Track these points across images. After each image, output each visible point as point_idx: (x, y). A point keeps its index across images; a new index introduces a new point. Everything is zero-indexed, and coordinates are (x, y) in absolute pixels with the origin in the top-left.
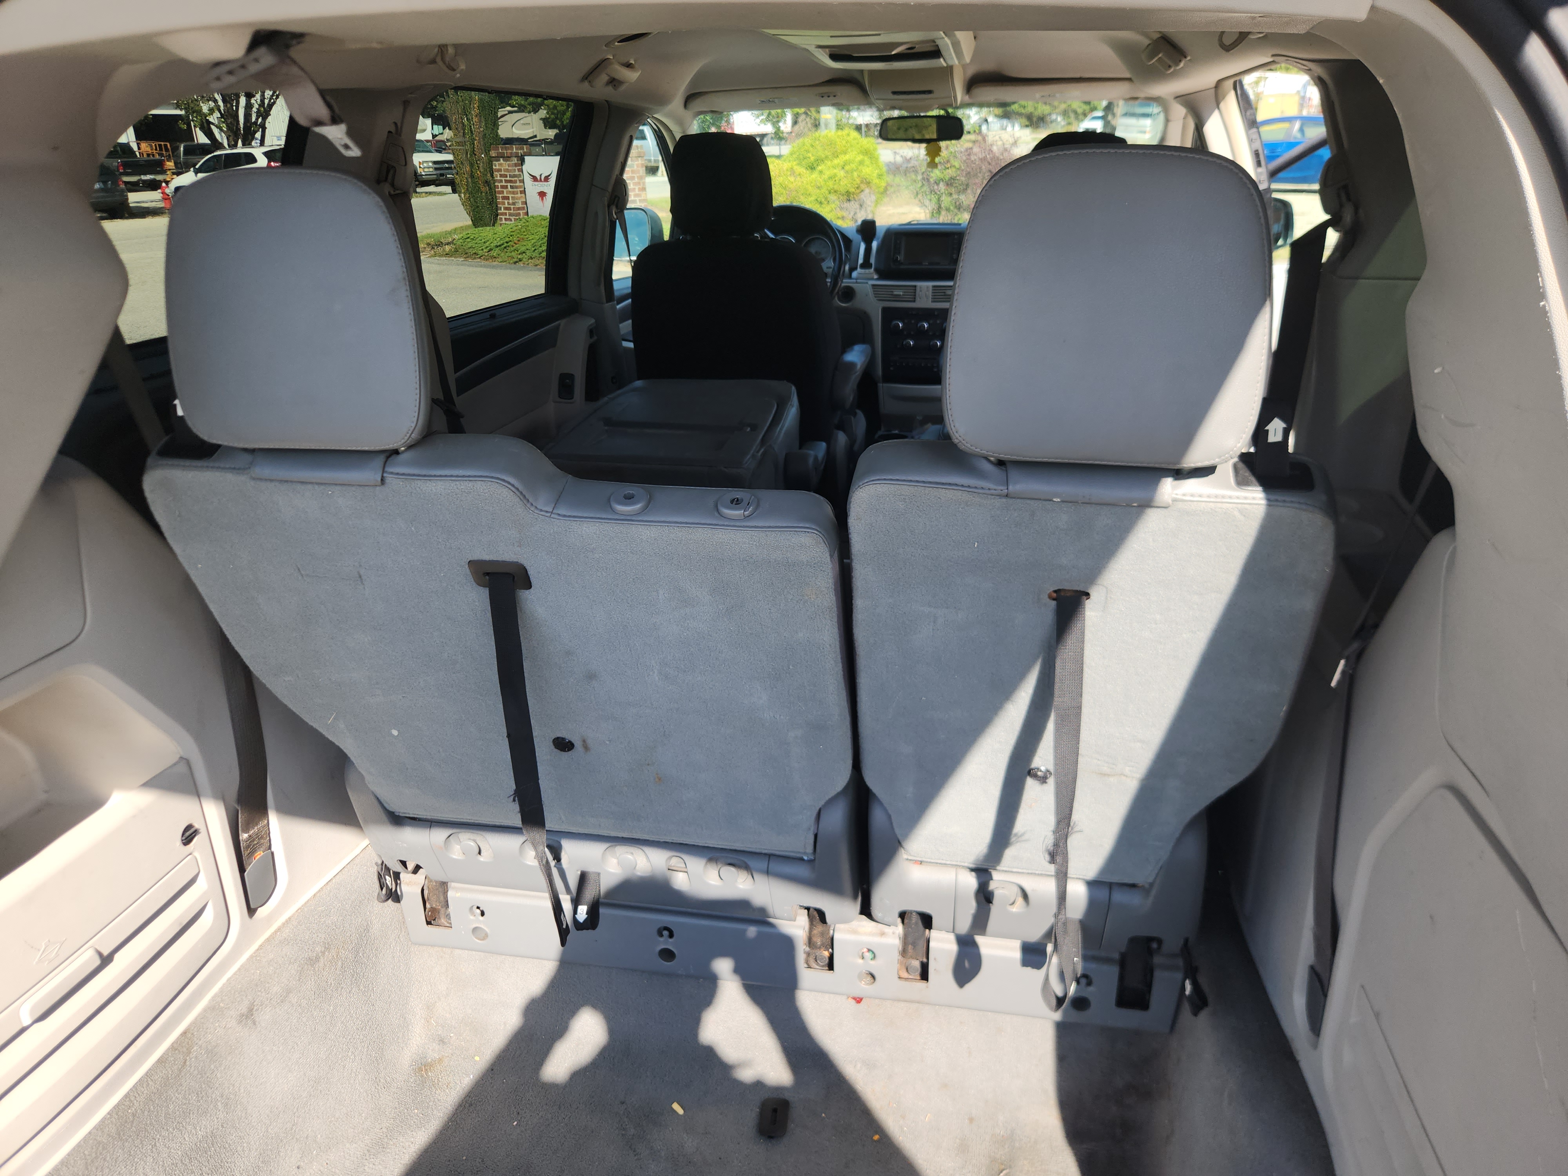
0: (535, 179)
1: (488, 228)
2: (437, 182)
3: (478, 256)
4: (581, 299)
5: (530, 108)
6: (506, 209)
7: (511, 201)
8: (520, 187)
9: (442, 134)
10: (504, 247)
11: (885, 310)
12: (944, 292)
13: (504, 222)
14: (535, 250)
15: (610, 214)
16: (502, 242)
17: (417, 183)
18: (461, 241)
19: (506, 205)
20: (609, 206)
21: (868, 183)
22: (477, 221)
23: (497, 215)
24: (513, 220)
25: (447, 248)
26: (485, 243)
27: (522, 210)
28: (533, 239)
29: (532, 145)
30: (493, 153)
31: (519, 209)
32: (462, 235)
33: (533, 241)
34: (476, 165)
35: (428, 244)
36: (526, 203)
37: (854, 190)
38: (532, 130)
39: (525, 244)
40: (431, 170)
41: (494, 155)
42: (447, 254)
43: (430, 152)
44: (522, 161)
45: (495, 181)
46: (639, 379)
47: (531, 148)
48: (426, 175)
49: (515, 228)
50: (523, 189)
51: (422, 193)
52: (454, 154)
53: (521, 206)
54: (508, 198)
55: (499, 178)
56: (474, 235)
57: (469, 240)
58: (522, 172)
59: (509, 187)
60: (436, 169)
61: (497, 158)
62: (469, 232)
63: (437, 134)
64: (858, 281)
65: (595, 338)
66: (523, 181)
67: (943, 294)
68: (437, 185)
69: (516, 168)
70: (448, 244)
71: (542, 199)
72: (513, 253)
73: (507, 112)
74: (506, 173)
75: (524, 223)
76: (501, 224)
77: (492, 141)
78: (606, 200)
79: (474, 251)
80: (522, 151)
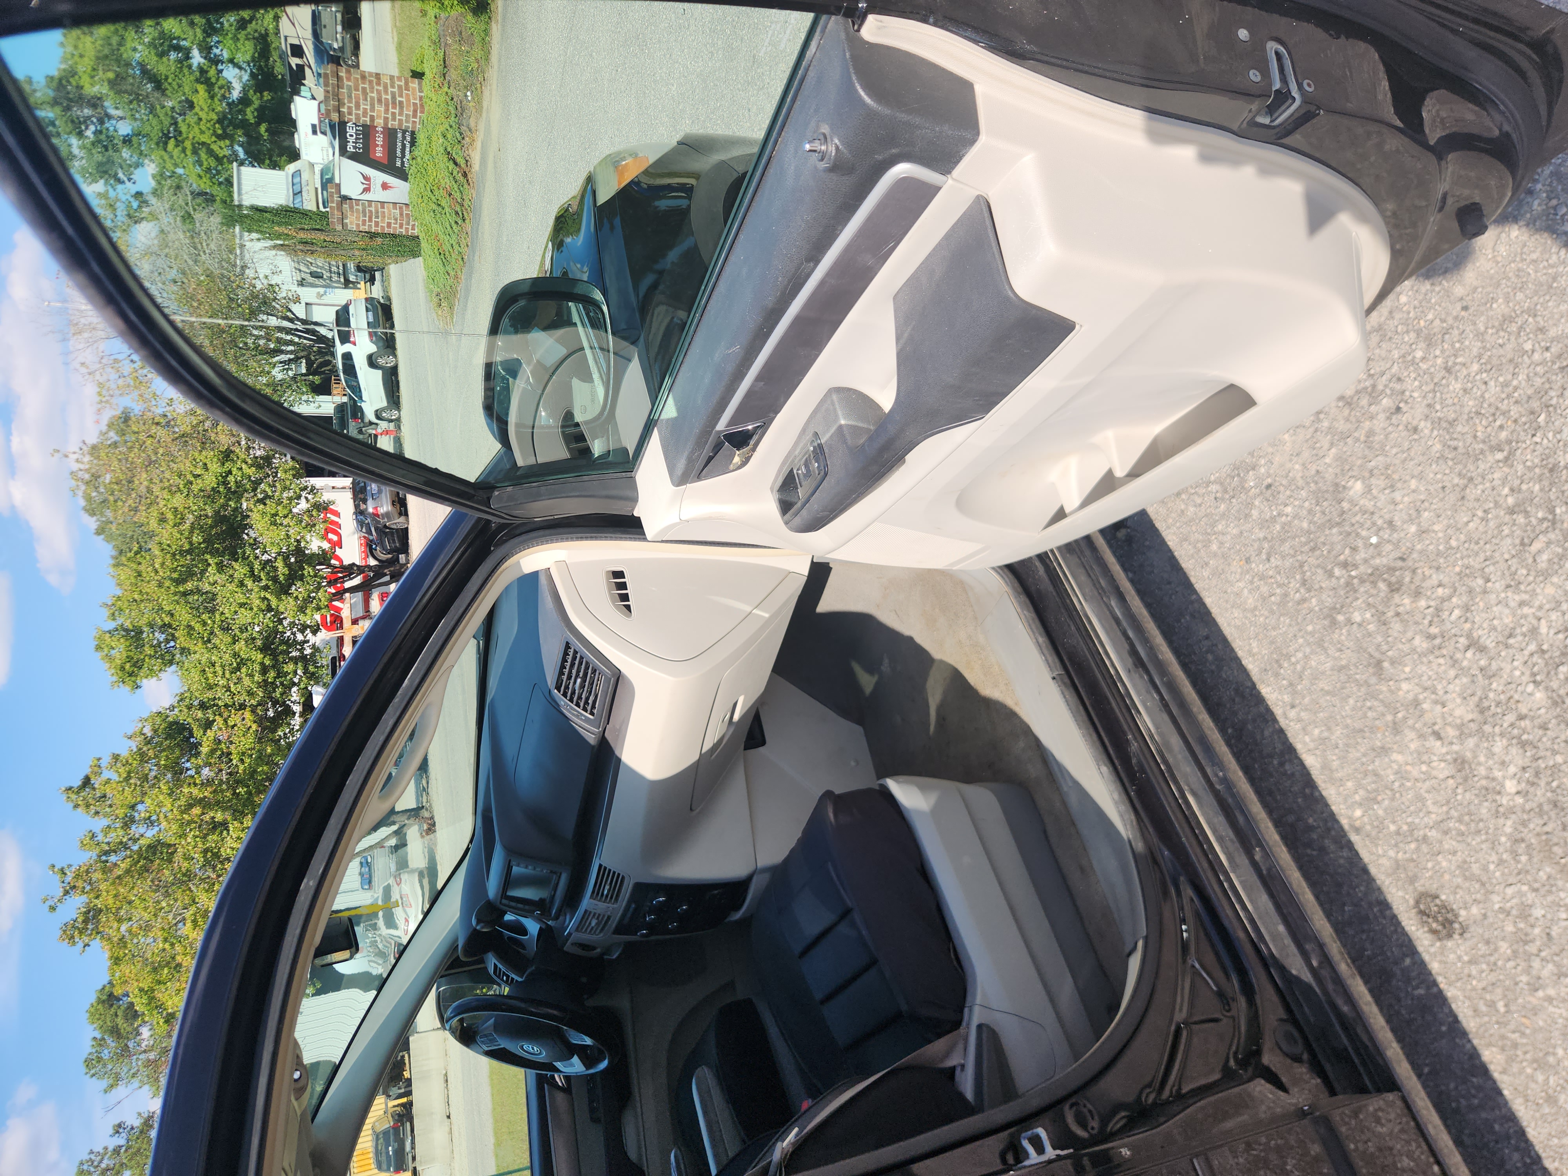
0: (367, 190)
1: (422, 245)
6: (401, 227)
7: (393, 219)
8: (376, 207)
13: (416, 232)
19: (398, 225)
22: (416, 254)
23: (408, 236)
24: (413, 221)
27: (402, 210)
36: (395, 204)
41: (341, 226)
44: (345, 198)
45: (370, 232)
50: (379, 203)
53: (397, 210)
54: (389, 222)
58: (360, 201)
59: (377, 218)
61: (344, 224)
62: (427, 263)
66: (370, 203)
69: (355, 206)
71: (390, 186)
74: (361, 218)
75: (417, 210)
76: (418, 234)
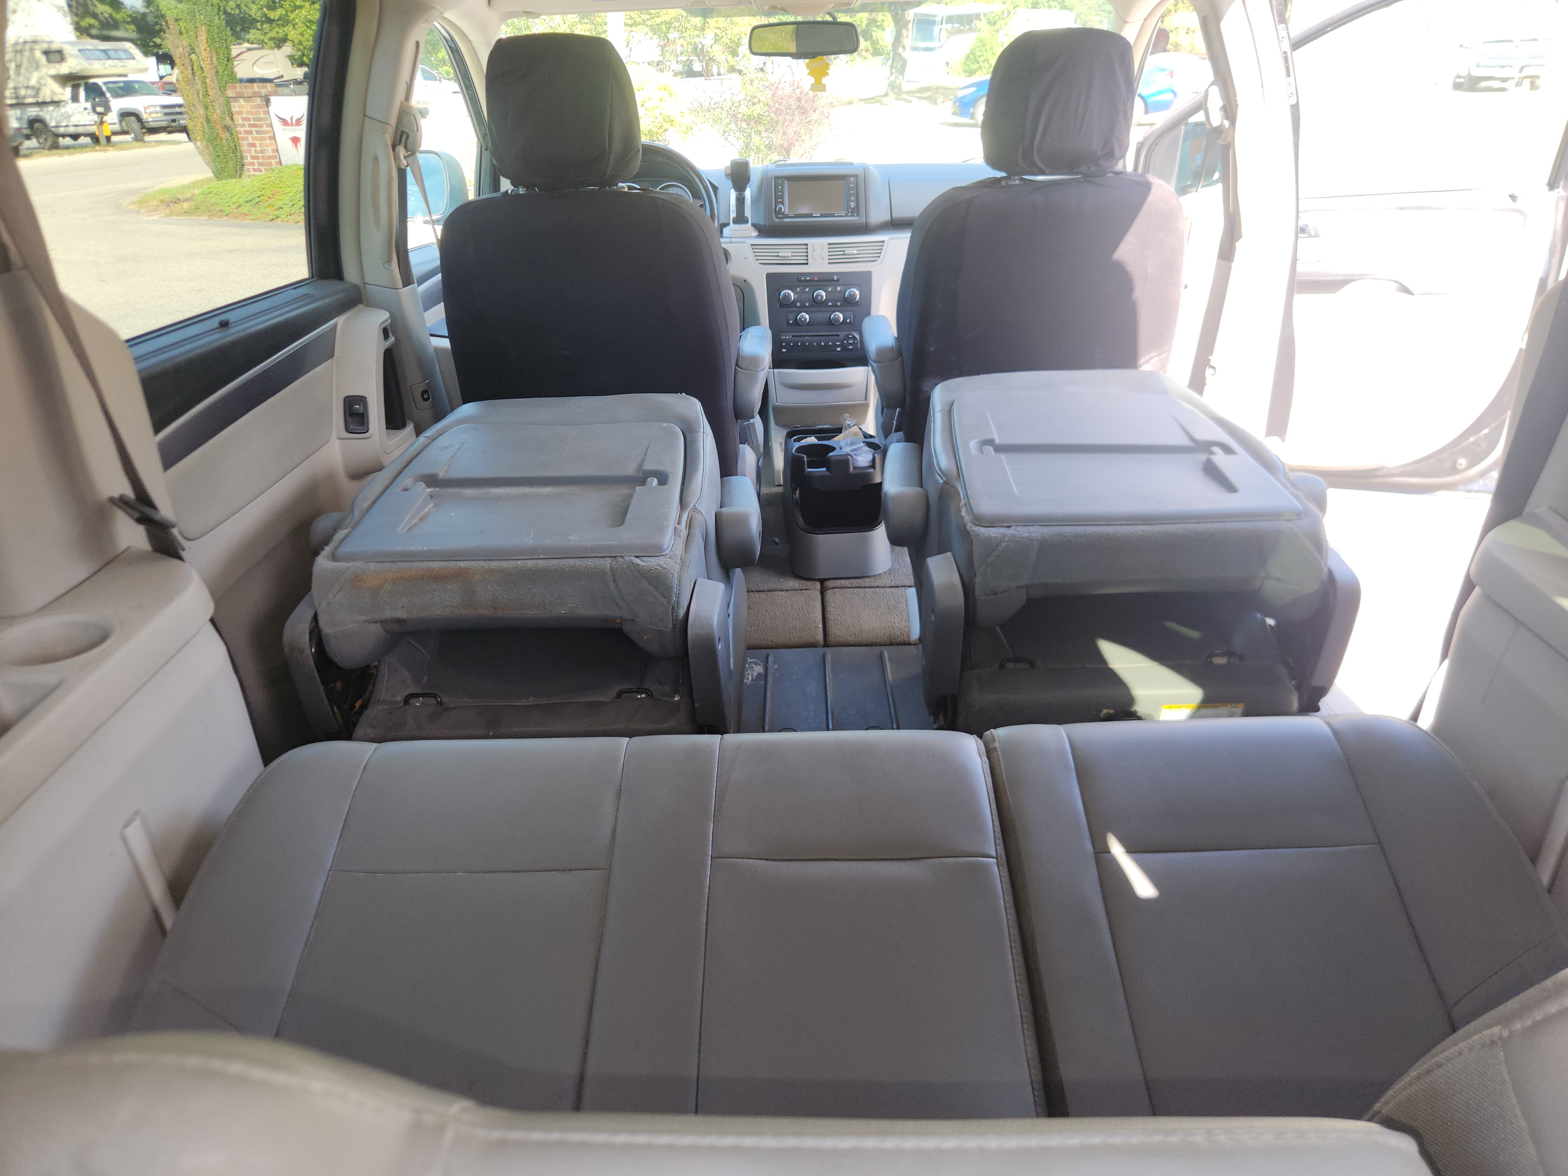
0: (284, 122)
1: (234, 181)
2: (169, 129)
3: (225, 214)
4: (365, 283)
5: (271, 43)
6: (253, 157)
7: (258, 149)
8: (267, 132)
9: (170, 75)
10: (256, 202)
11: (770, 277)
12: (844, 251)
13: (252, 173)
14: (294, 204)
15: (396, 158)
16: (252, 196)
17: (144, 130)
18: (202, 196)
19: (254, 154)
20: (394, 147)
21: (672, 122)
22: (220, 174)
23: (244, 165)
24: (263, 170)
25: (186, 205)
26: (231, 198)
27: (273, 159)
28: (290, 192)
29: (280, 85)
30: (230, 93)
31: (270, 157)
32: (202, 190)
33: (291, 194)
34: (212, 107)
35: (162, 202)
36: (277, 151)
37: (657, 129)
38: (277, 69)
39: (281, 198)
40: (159, 115)
41: (231, 95)
42: (186, 213)
43: (156, 94)
44: (268, 102)
45: (236, 126)
46: (465, 402)
47: (278, 89)
48: (154, 121)
49: (267, 180)
50: (272, 135)
51: (151, 142)
52: (183, 96)
53: (271, 154)
54: (254, 145)
55: (240, 122)
56: (217, 190)
57: (211, 195)
58: (269, 114)
59: (254, 132)
60: (166, 114)
61: (236, 98)
62: (211, 186)
63: (164, 75)
64: (732, 240)
65: (392, 339)
66: (271, 125)
67: (842, 253)
68: (170, 132)
69: (261, 110)
70: (187, 200)
71: (296, 146)
72: (267, 209)
73: (245, 50)
74: (249, 116)
75: (278, 173)
76: (249, 176)
77: (227, 79)
78: (389, 139)
79: (219, 208)
80: (265, 90)
